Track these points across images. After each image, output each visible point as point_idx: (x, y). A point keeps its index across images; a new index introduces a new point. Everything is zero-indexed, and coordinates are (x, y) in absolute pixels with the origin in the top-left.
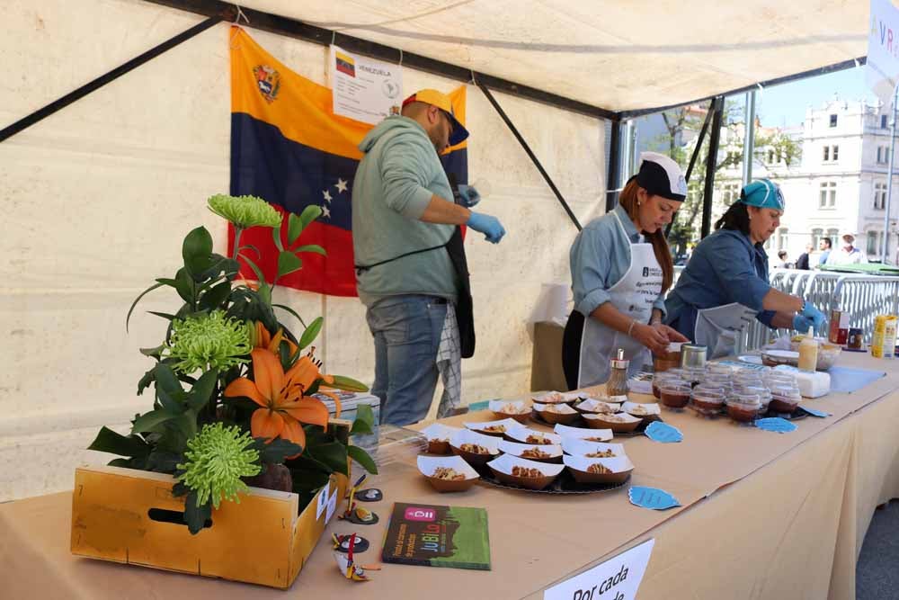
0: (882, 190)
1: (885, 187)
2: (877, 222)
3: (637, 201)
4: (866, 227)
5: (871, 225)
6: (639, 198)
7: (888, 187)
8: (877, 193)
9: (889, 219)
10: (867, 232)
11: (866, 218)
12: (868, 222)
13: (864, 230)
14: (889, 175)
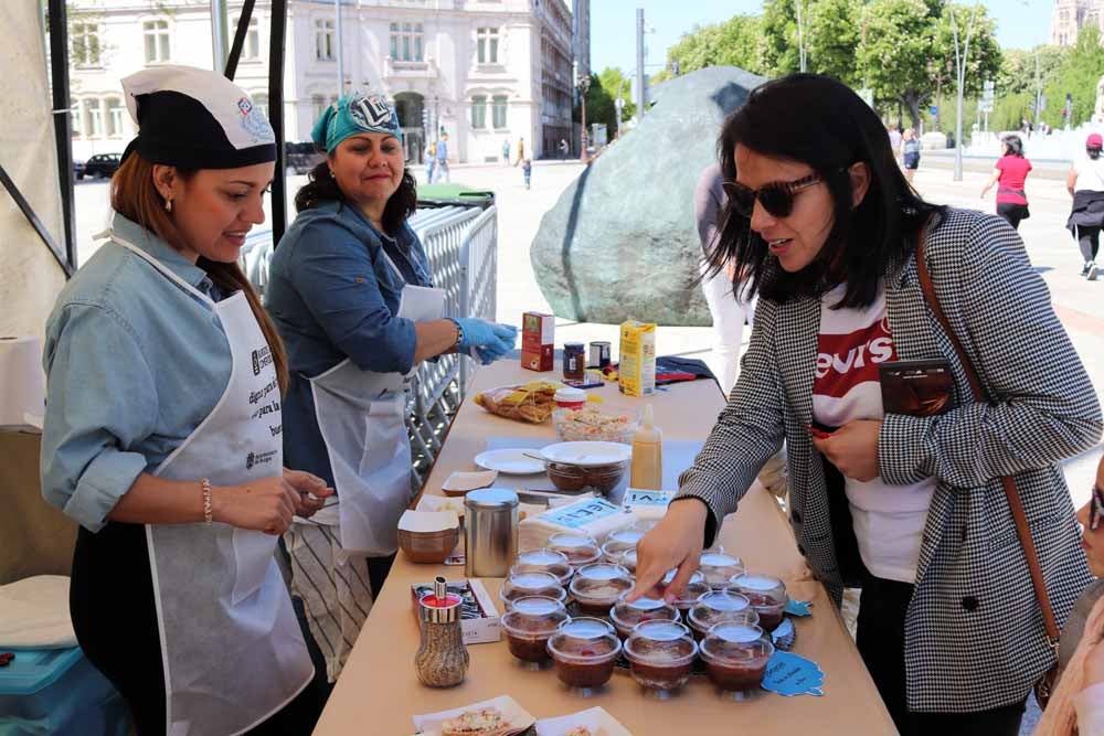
0: (326, 30)
1: (328, 25)
2: (325, 80)
3: (163, 201)
4: (309, 88)
5: (315, 85)
6: (164, 191)
7: (337, 25)
8: (318, 34)
9: (342, 75)
10: (310, 97)
11: (307, 75)
12: (312, 81)
13: (307, 92)
14: (337, 6)
